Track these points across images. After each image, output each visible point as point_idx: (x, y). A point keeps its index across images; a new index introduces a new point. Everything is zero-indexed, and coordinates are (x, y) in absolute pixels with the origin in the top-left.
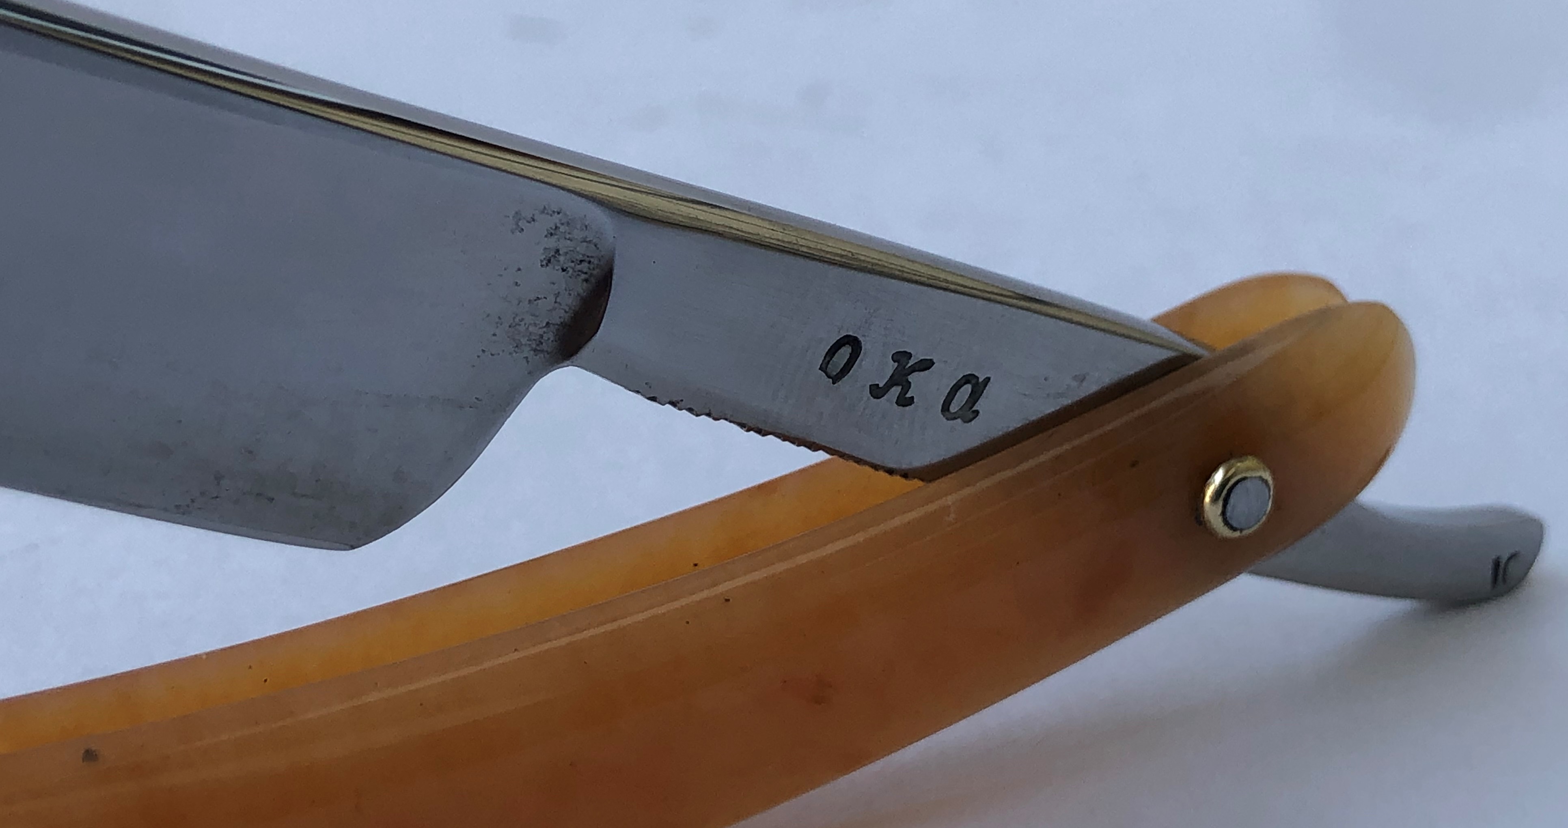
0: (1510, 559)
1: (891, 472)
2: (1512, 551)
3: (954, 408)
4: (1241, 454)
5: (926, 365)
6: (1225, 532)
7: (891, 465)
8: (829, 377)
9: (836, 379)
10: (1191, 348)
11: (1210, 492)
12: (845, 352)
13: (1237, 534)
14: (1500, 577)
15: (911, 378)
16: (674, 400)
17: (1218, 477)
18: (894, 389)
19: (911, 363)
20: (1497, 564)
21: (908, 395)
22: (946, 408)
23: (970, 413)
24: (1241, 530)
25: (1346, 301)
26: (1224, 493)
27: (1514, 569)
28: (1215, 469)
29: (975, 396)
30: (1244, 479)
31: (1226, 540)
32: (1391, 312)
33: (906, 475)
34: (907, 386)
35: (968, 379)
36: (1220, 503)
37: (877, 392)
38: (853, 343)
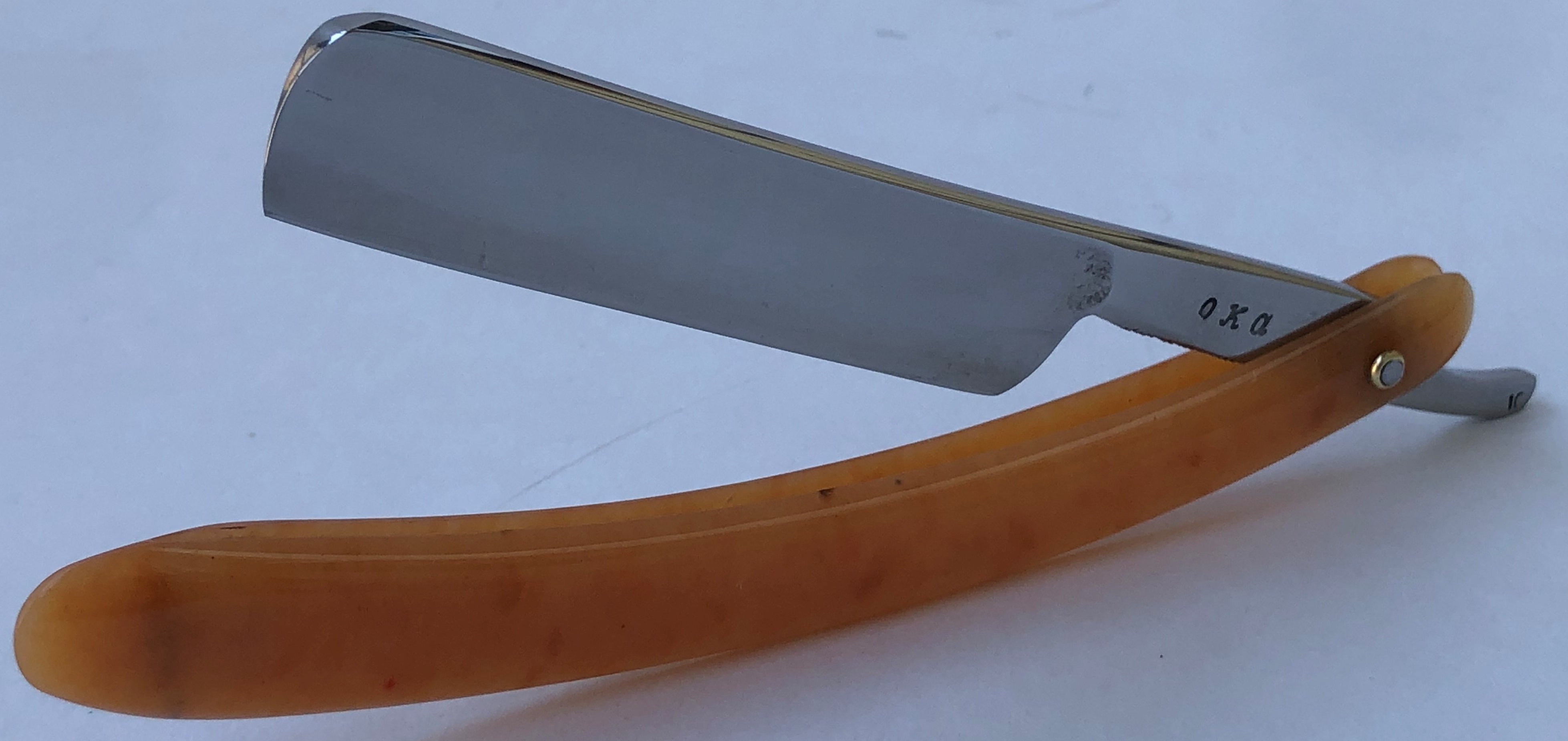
0: (1518, 395)
1: (1226, 359)
2: (1520, 391)
3: (1256, 329)
4: (1390, 350)
5: (1245, 310)
6: (1381, 386)
7: (1225, 355)
8: (1202, 317)
9: (1205, 318)
10: (1367, 298)
11: (1374, 369)
12: (1210, 305)
13: (1387, 387)
14: (1513, 404)
15: (1238, 316)
16: (1135, 328)
17: (1379, 360)
18: (1230, 321)
19: (1238, 309)
20: (1511, 397)
21: (1236, 324)
22: (1252, 329)
23: (1263, 331)
24: (1389, 385)
25: (1442, 273)
26: (1382, 368)
27: (1520, 400)
28: (1377, 357)
29: (1265, 324)
30: (1390, 362)
31: (1381, 390)
32: (1464, 279)
33: (1232, 360)
34: (1236, 319)
35: (1262, 316)
36: (1380, 372)
37: (1223, 323)
38: (1213, 301)
